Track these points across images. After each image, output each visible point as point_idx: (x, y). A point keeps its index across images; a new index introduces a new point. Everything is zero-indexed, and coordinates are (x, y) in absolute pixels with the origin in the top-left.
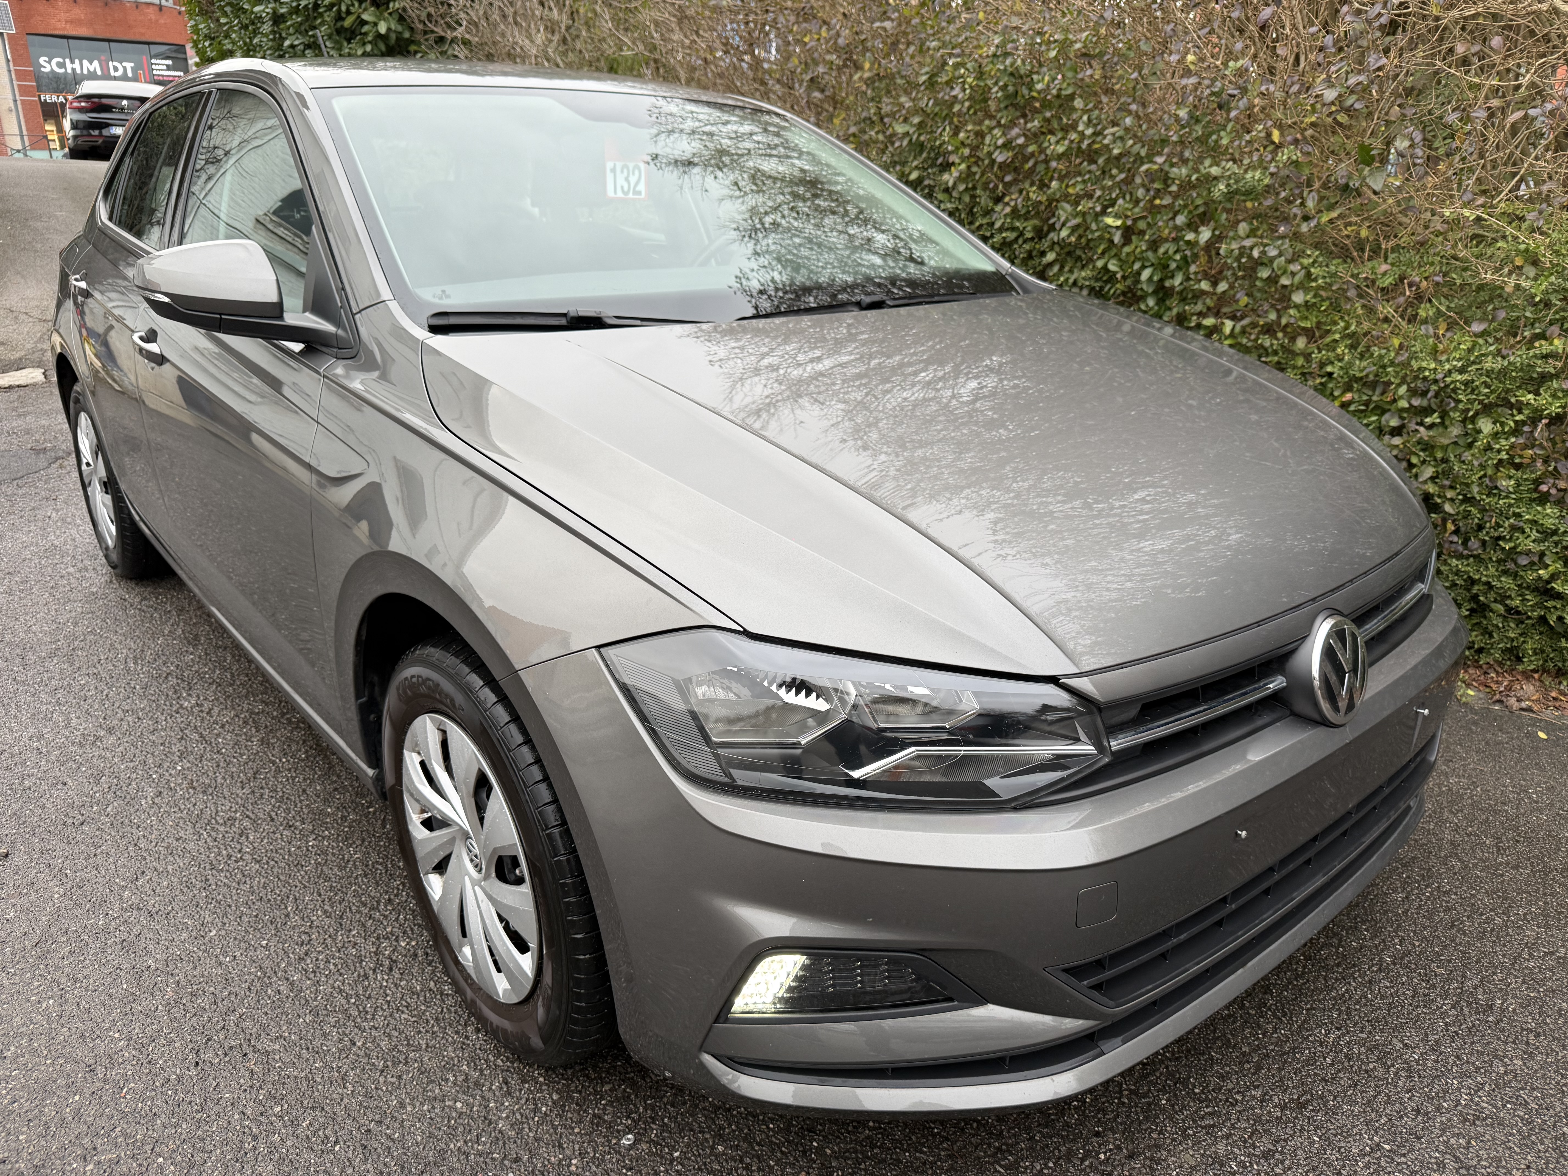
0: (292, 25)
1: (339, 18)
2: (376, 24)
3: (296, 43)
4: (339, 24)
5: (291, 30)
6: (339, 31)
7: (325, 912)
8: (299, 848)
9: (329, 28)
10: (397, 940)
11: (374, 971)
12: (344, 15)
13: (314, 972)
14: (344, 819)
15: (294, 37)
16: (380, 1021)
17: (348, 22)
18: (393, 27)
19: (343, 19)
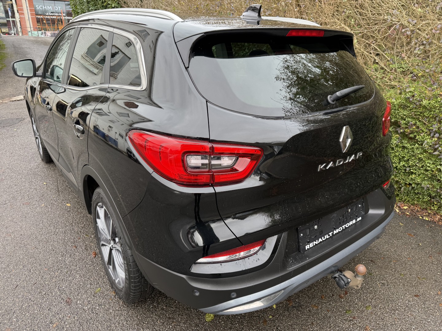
0: (91, 4)
1: (103, 3)
2: (112, 4)
3: (92, 9)
4: (103, 4)
5: (91, 6)
6: (103, 6)
7: (48, 223)
8: (47, 211)
9: (100, 5)
10: (60, 229)
11: (53, 234)
12: (104, 2)
13: (41, 234)
14: (58, 205)
15: (92, 7)
16: (51, 243)
17: (105, 4)
18: (116, 5)
19: (104, 3)
